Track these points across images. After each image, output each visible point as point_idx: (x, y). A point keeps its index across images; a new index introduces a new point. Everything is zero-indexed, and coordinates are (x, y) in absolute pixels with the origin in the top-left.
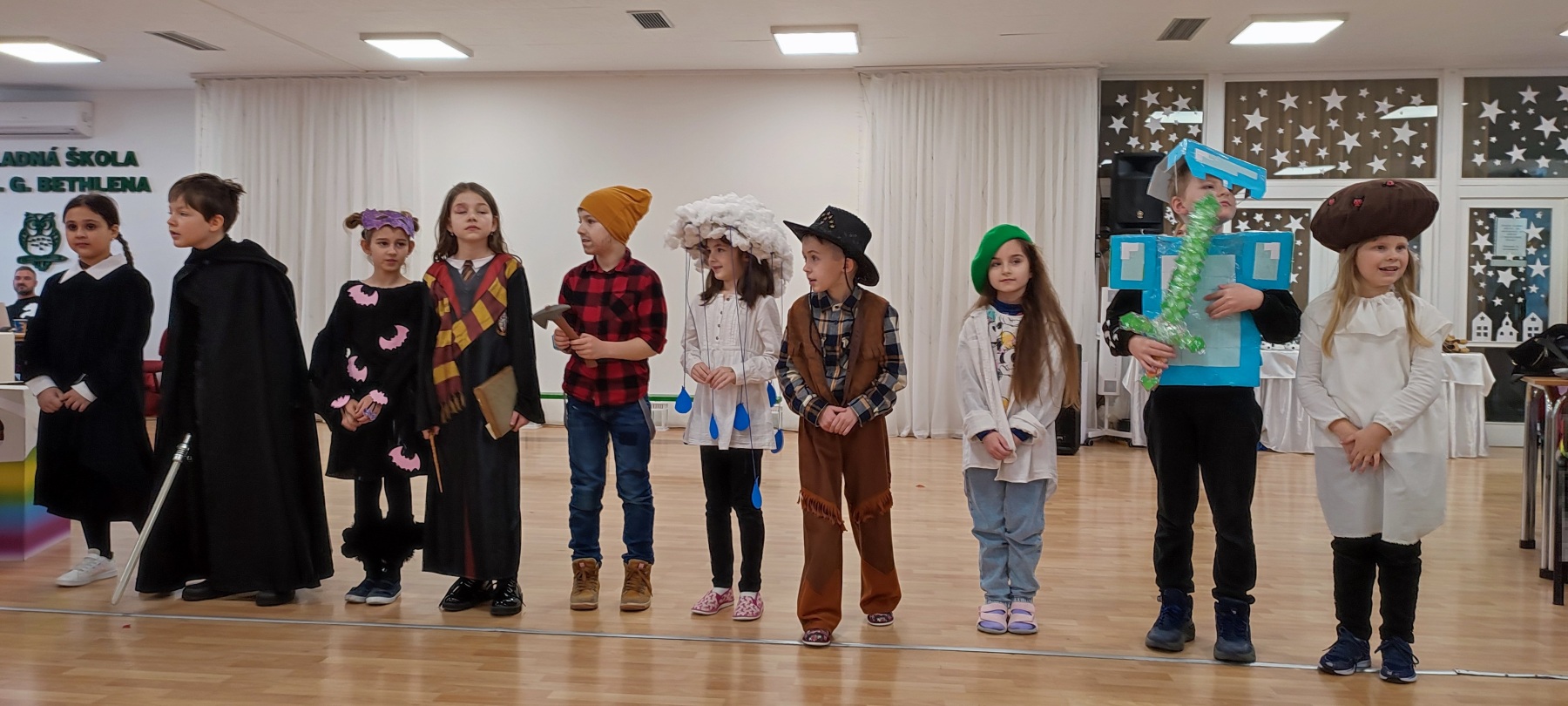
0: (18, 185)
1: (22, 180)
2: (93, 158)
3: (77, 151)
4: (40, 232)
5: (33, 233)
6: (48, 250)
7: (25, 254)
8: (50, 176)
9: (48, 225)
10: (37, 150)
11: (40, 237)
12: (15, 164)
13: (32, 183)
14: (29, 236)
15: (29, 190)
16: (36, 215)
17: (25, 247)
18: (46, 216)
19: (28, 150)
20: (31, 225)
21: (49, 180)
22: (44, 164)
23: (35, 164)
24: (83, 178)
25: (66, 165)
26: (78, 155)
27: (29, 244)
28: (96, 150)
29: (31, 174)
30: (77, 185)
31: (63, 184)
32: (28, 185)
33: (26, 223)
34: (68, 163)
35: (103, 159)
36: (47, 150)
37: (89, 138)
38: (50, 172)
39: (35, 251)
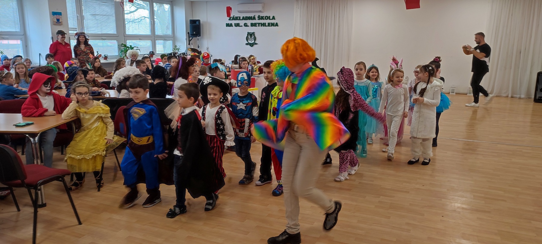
0: (246, 25)
2: (264, 18)
3: (260, 16)
4: (251, 37)
6: (253, 42)
7: (247, 43)
8: (254, 23)
9: (253, 35)
10: (250, 16)
11: (251, 38)
12: (245, 20)
13: (249, 24)
14: (248, 38)
16: (250, 33)
17: (247, 41)
18: (252, 33)
19: (248, 16)
22: (252, 19)
23: (250, 20)
24: (261, 23)
25: (258, 20)
26: (260, 17)
27: (248, 40)
28: (265, 16)
29: (249, 22)
30: (260, 25)
31: (256, 25)
33: (248, 35)
34: (258, 19)
35: (267, 18)
36: (253, 16)
37: (263, 12)
38: (253, 22)
39: (250, 42)
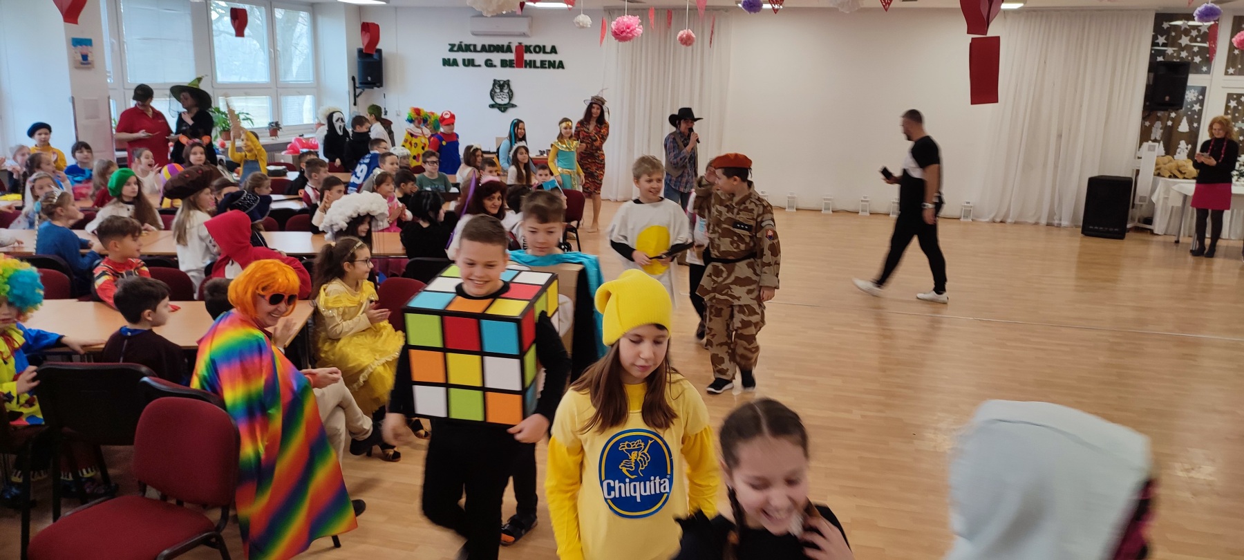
0: (489, 63)
1: (490, 60)
2: (532, 49)
5: (498, 91)
6: (506, 101)
7: (493, 103)
8: (507, 59)
9: (506, 86)
10: (500, 43)
11: (502, 93)
12: (486, 51)
13: (497, 62)
14: (495, 92)
15: (495, 66)
16: (499, 81)
17: (492, 98)
18: (505, 81)
19: (495, 44)
20: (496, 86)
21: (506, 61)
22: (503, 52)
23: (498, 52)
24: (526, 61)
26: (522, 46)
27: (495, 98)
28: (534, 44)
29: (497, 57)
30: (522, 64)
31: (514, 64)
32: (495, 63)
33: (494, 85)
35: (537, 49)
36: (506, 44)
37: (530, 37)
38: (507, 56)
39: (499, 101)
